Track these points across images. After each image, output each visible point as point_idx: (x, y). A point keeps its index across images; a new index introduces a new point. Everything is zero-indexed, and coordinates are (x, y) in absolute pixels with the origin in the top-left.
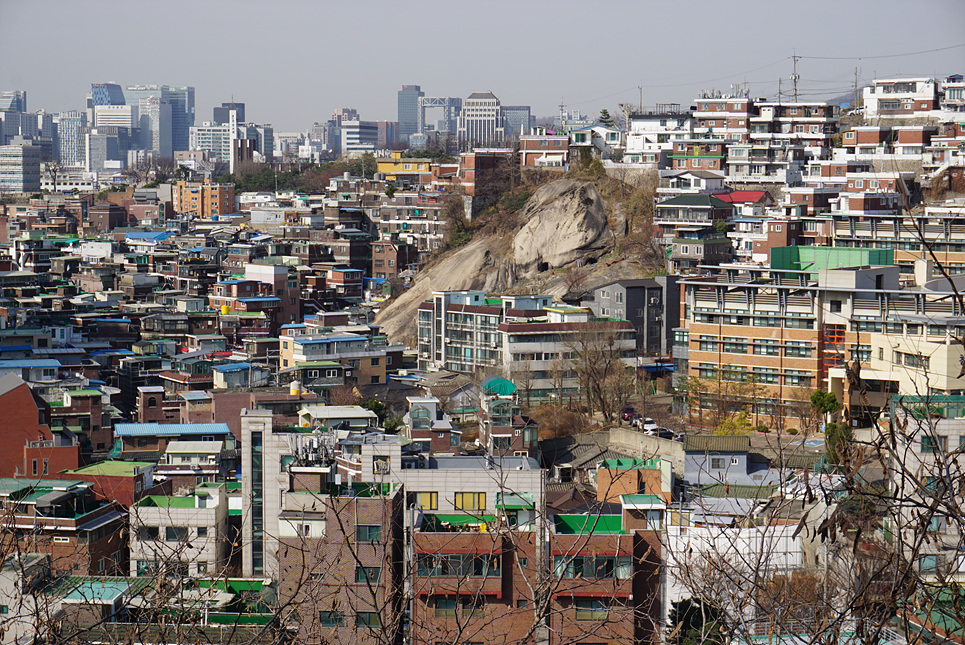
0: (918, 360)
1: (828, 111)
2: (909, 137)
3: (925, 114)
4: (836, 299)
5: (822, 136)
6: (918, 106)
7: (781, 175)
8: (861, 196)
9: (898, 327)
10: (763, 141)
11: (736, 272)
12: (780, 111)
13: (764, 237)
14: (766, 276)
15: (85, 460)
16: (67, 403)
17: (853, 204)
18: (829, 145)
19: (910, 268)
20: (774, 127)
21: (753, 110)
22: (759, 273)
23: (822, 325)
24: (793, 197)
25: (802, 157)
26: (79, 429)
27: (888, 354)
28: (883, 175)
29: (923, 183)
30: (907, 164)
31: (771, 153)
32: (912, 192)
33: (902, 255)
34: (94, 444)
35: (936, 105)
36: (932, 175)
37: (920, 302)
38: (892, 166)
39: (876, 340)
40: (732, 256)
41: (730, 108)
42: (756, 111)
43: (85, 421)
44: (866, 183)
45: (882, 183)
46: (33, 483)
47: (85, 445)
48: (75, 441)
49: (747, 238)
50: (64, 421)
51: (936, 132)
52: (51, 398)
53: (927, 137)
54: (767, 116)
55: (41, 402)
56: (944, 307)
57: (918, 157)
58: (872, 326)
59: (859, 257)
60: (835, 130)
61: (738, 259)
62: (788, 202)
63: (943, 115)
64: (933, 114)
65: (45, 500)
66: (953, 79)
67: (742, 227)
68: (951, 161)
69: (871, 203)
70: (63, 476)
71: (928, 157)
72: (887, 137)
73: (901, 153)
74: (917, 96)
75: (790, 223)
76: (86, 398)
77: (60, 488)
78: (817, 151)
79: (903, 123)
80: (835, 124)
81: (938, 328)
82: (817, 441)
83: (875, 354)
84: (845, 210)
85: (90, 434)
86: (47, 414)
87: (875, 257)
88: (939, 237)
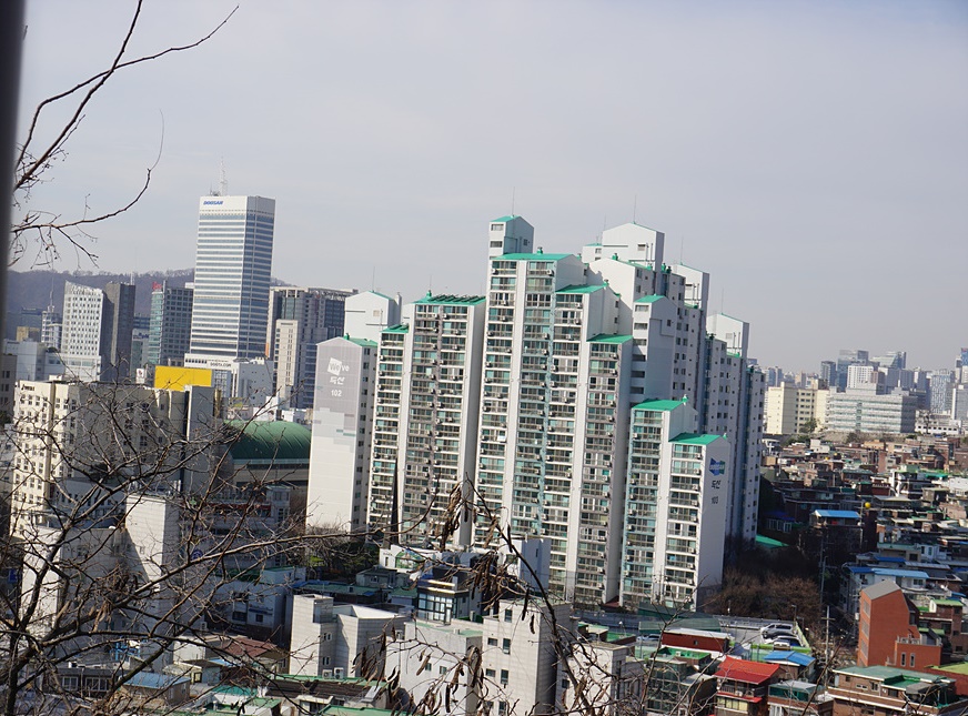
15: (946, 659)
16: (933, 609)
26: (942, 632)
34: (954, 646)
43: (947, 626)
46: (906, 673)
47: (946, 646)
48: (939, 642)
50: (929, 624)
52: (919, 604)
55: (912, 606)
65: (914, 688)
70: (929, 671)
76: (949, 607)
77: (927, 680)
85: (950, 637)
86: (916, 617)
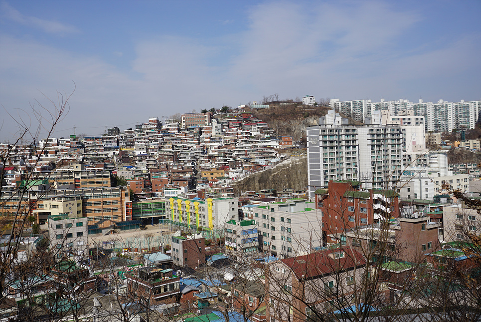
0: (55, 206)
1: (30, 146)
2: (51, 152)
3: (55, 147)
4: (34, 193)
5: (29, 153)
6: (53, 145)
7: (18, 163)
8: (40, 167)
9: (49, 199)
10: (13, 155)
11: (7, 188)
12: (17, 147)
13: (15, 179)
14: (15, 189)
17: (38, 169)
18: (31, 155)
19: (53, 184)
20: (16, 151)
21: (9, 147)
22: (13, 188)
23: (30, 200)
24: (22, 168)
25: (24, 159)
27: (48, 206)
28: (45, 162)
29: (56, 163)
30: (51, 159)
31: (15, 157)
32: (53, 166)
33: (51, 181)
35: (58, 145)
36: (58, 161)
37: (56, 192)
38: (47, 160)
39: (45, 202)
40: (6, 184)
41: (3, 146)
42: (11, 147)
44: (41, 164)
45: (45, 164)
49: (10, 179)
51: (58, 151)
53: (56, 152)
54: (14, 148)
56: (61, 193)
57: (53, 157)
58: (44, 199)
59: (40, 182)
60: (32, 151)
61: (8, 185)
62: (21, 170)
63: (60, 147)
64: (57, 147)
66: (61, 138)
67: (8, 176)
68: (62, 158)
69: (43, 169)
71: (56, 157)
72: (46, 153)
73: (49, 156)
74: (53, 143)
75: (21, 175)
78: (28, 157)
79: (50, 149)
80: (33, 149)
81: (60, 198)
82: (31, 229)
83: (45, 206)
84: (36, 171)
87: (44, 182)
88: (60, 176)
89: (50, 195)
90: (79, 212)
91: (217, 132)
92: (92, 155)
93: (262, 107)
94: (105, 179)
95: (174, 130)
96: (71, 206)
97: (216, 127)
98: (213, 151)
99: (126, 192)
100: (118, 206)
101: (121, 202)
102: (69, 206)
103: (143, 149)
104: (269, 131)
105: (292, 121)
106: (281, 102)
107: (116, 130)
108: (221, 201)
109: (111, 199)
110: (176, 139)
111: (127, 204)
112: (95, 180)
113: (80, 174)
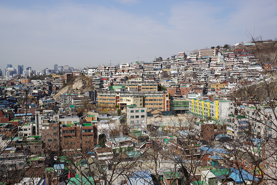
0: (129, 100)
1: (115, 68)
2: (126, 71)
3: (128, 68)
4: (118, 93)
5: (115, 71)
6: (127, 67)
7: (109, 76)
8: (120, 79)
9: (126, 96)
10: (107, 72)
11: (104, 89)
12: (109, 68)
13: (108, 85)
14: (108, 90)
15: (10, 120)
16: (7, 111)
17: (119, 80)
18: (116, 72)
19: (127, 88)
20: (108, 70)
21: (105, 68)
22: (107, 90)
23: (116, 96)
24: (111, 79)
25: (112, 74)
26: (9, 115)
27: (125, 100)
28: (123, 76)
29: (128, 77)
30: (126, 75)
31: (108, 73)
32: (127, 78)
33: (126, 87)
34: (11, 117)
35: (129, 67)
36: (129, 76)
37: (129, 93)
38: (124, 75)
39: (123, 98)
40: (103, 87)
41: (102, 67)
42: (106, 68)
43: (9, 114)
44: (121, 77)
45: (123, 77)
46: (2, 123)
47: (10, 118)
48: (8, 117)
49: (105, 85)
50: (6, 114)
51: (129, 70)
52: (4, 111)
53: (128, 71)
54: (107, 68)
55: (3, 112)
56: (132, 93)
57: (127, 74)
58: (123, 96)
59: (121, 87)
60: (116, 70)
61: (104, 88)
62: (110, 80)
63: (130, 68)
64: (129, 68)
65: (5, 126)
66: (131, 63)
67: (104, 83)
68: (132, 74)
69: (122, 80)
70: (7, 122)
71: (129, 74)
72: (123, 71)
73: (125, 73)
74: (127, 66)
75: (111, 83)
76: (9, 111)
77: (7, 124)
78: (114, 73)
79: (125, 69)
80: (116, 69)
81: (131, 96)
82: (116, 112)
83: (123, 100)
84: (118, 81)
85: (10, 116)
86: (4, 113)
87: (123, 87)
88: (131, 84)
89: (126, 94)
90: (141, 104)
91: (220, 60)
92: (147, 73)
93: (251, 45)
94: (155, 87)
95: (194, 59)
96: (137, 101)
97: (220, 57)
98: (218, 72)
99: (167, 94)
100: (162, 102)
101: (164, 100)
102: (136, 101)
103: (176, 70)
104: (255, 60)
105: (271, 54)
106: (264, 41)
107: (161, 59)
108: (224, 103)
109: (158, 98)
110: (195, 64)
111: (167, 101)
112: (149, 87)
113: (141, 83)
